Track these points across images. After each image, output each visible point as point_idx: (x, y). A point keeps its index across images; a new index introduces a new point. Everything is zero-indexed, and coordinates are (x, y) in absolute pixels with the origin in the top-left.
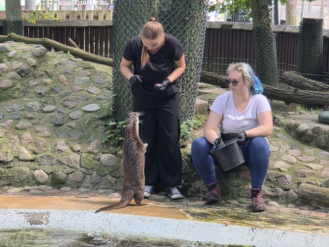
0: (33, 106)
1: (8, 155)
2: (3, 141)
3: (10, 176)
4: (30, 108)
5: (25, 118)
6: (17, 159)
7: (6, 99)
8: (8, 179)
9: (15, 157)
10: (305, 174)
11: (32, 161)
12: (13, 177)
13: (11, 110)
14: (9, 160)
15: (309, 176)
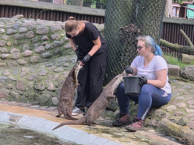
0: (73, 59)
1: (43, 86)
2: (44, 78)
3: (40, 99)
4: (71, 61)
5: (63, 66)
6: (46, 89)
7: (65, 55)
8: (39, 101)
9: (45, 88)
10: (176, 114)
11: (54, 91)
12: (41, 99)
13: (60, 61)
14: (42, 89)
15: (178, 116)
